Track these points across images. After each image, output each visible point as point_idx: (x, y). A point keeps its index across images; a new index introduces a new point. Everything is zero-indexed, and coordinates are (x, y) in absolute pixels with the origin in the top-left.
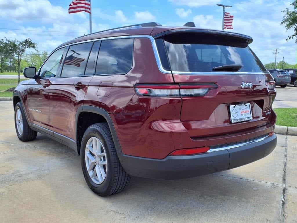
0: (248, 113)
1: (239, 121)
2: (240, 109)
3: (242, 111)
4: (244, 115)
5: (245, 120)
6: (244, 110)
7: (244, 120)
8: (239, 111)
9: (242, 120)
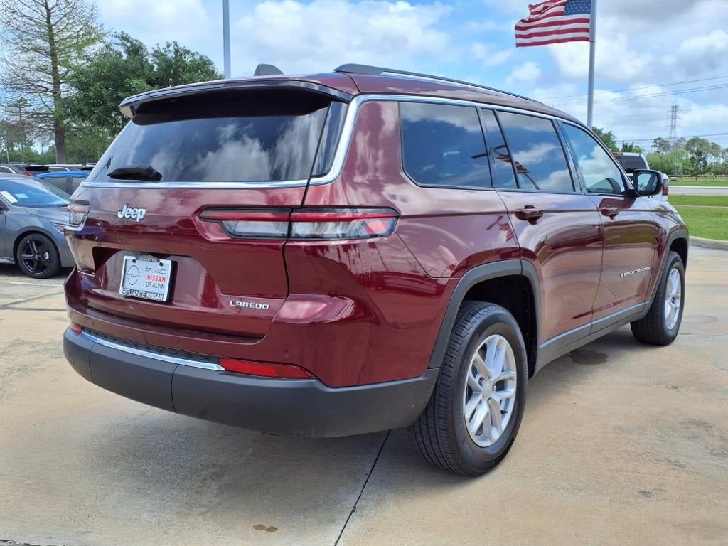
0: (163, 283)
1: (134, 294)
2: (148, 270)
3: (150, 274)
4: (152, 284)
5: (148, 296)
6: (156, 274)
7: (145, 296)
8: (144, 275)
9: (141, 294)
